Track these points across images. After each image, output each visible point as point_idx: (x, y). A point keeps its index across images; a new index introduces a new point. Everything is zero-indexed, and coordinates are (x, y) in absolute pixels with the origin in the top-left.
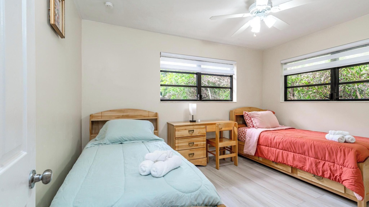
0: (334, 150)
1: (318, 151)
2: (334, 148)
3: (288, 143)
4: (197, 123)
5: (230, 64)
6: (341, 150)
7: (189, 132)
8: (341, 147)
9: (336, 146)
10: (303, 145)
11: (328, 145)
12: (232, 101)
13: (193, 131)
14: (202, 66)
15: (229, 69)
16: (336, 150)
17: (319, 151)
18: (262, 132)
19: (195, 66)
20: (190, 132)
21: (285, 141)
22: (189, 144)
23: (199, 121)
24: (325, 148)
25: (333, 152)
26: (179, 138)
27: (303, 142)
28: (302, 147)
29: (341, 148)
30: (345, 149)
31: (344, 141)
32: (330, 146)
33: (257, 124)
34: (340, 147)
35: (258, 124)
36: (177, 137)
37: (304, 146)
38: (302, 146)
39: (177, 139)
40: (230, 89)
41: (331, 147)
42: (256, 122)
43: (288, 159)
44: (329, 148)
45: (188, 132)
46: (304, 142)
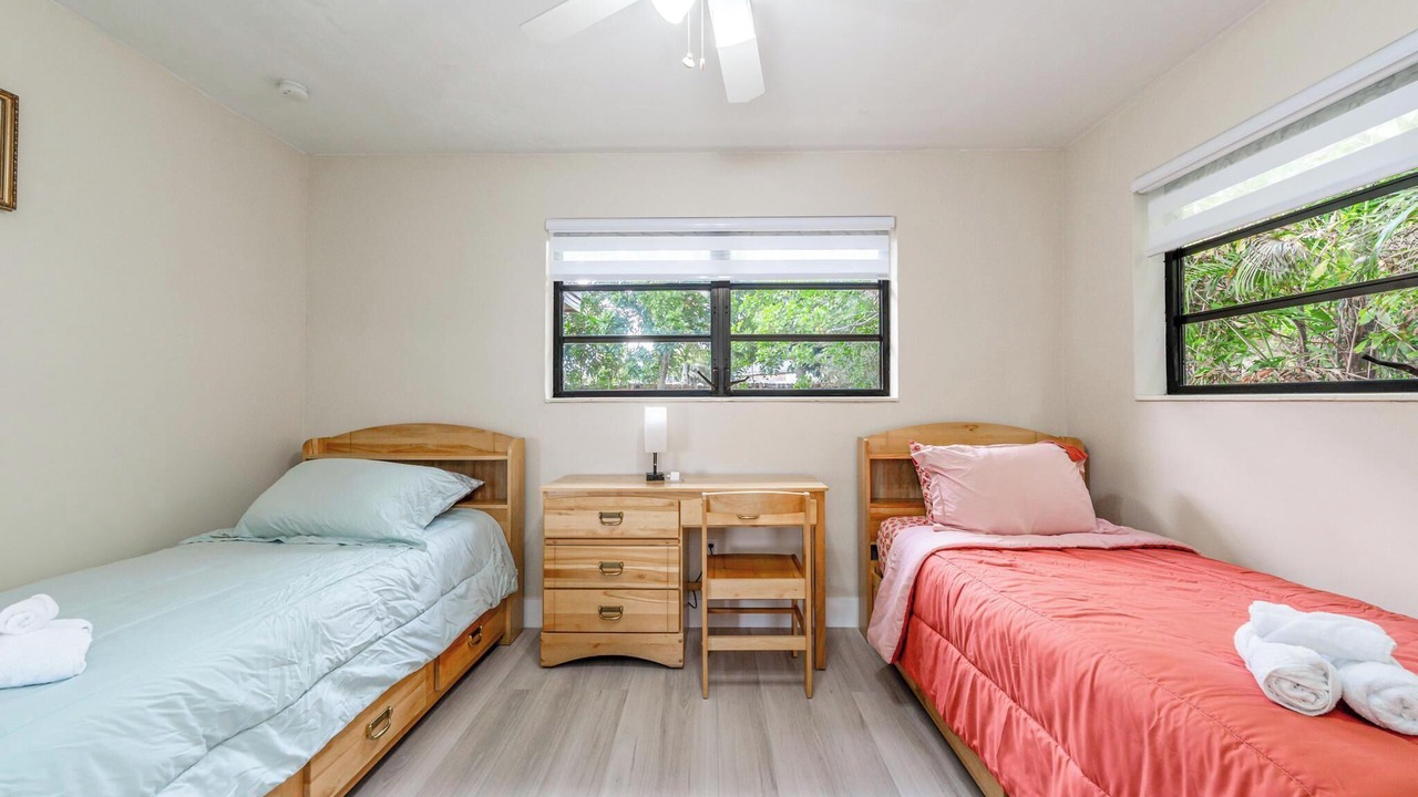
0: (1188, 754)
1: (1107, 734)
2: (1187, 740)
3: (994, 635)
4: (667, 487)
5: (877, 233)
6: (1225, 772)
7: (601, 518)
8: (1242, 747)
9: (1207, 733)
10: (1047, 669)
11: (1159, 710)
12: (888, 395)
13: (620, 516)
14: (735, 255)
15: (873, 254)
16: (1195, 758)
17: (1112, 735)
18: (933, 554)
19: (705, 255)
20: (604, 520)
21: (988, 621)
22: (601, 568)
23: (675, 476)
24: (1139, 728)
25: (1177, 771)
26: (559, 541)
27: (1051, 648)
28: (1044, 679)
29: (1231, 762)
30: (1255, 777)
31: (1327, 702)
32: (1167, 722)
33: (947, 509)
34: (1225, 750)
35: (951, 508)
36: (552, 535)
37: (1051, 673)
38: (1044, 672)
39: (551, 542)
40: (878, 343)
41: (1175, 730)
42: (945, 496)
43: (988, 731)
44: (1161, 735)
45: (598, 518)
46: (1052, 653)
